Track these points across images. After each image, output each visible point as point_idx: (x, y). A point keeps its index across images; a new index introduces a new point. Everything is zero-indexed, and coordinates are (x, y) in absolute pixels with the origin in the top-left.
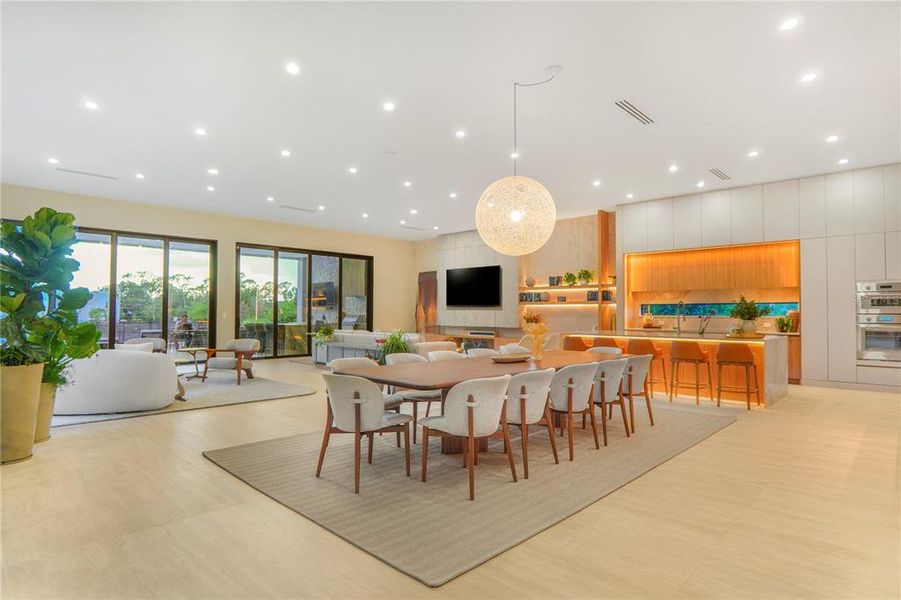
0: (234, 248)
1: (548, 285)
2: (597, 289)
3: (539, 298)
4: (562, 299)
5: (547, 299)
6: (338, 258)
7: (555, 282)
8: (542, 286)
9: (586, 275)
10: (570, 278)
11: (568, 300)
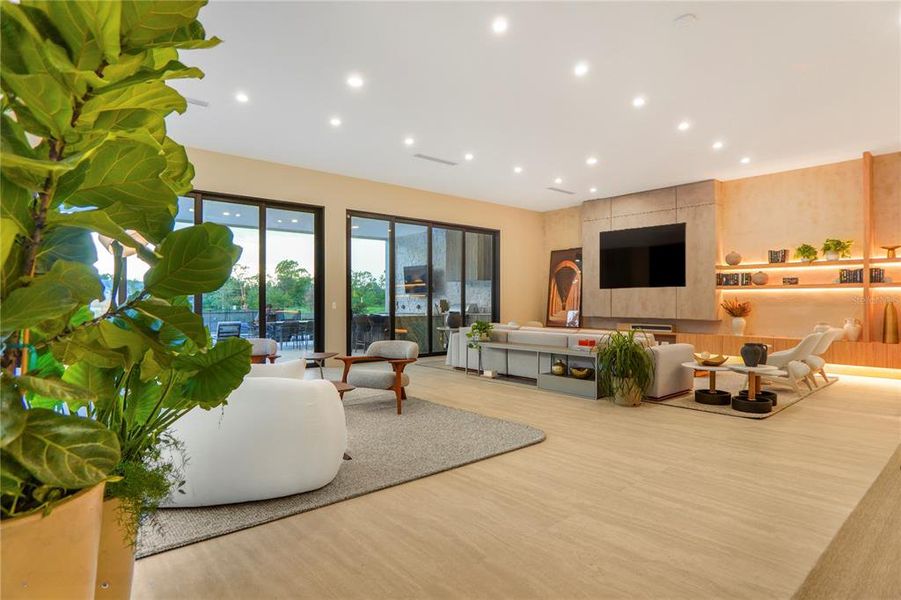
0: (344, 217)
1: (767, 263)
2: (861, 266)
3: (748, 280)
4: (792, 282)
5: (762, 282)
6: (460, 232)
7: (778, 258)
8: (754, 263)
9: (837, 246)
10: (807, 251)
11: (800, 283)
